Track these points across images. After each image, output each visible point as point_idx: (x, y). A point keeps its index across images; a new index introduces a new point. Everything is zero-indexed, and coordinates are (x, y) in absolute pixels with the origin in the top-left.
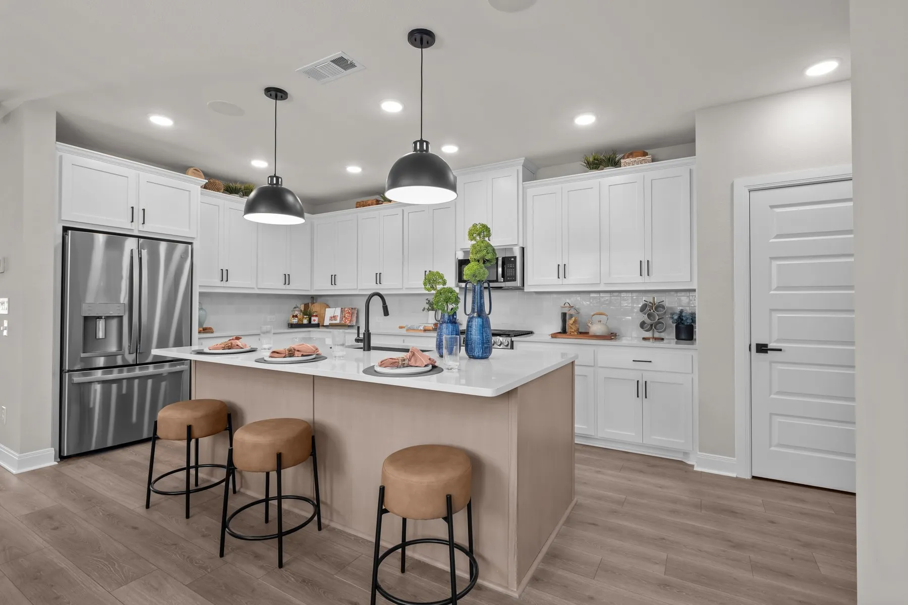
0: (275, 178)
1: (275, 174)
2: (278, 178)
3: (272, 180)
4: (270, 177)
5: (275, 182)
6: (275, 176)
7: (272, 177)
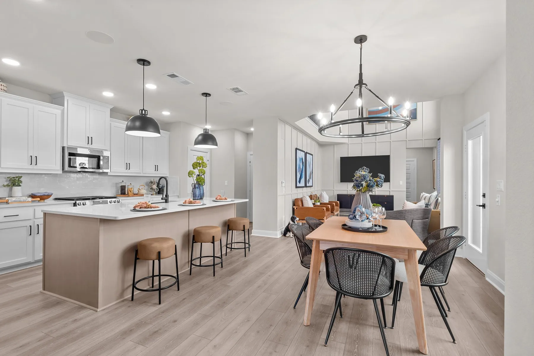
0: (144, 111)
1: (144, 109)
2: (145, 111)
3: (142, 112)
4: (140, 110)
5: (144, 113)
6: (143, 109)
7: (142, 110)
